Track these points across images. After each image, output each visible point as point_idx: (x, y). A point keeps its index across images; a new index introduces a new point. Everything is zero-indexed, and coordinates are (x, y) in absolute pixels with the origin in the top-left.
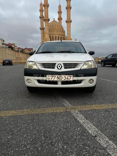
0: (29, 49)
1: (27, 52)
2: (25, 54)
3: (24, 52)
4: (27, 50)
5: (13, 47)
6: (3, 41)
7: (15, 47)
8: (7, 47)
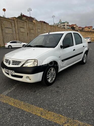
0: (88, 27)
1: (86, 30)
2: (83, 32)
3: (84, 30)
4: (87, 28)
5: (75, 27)
6: (68, 23)
7: (77, 27)
8: (70, 27)
